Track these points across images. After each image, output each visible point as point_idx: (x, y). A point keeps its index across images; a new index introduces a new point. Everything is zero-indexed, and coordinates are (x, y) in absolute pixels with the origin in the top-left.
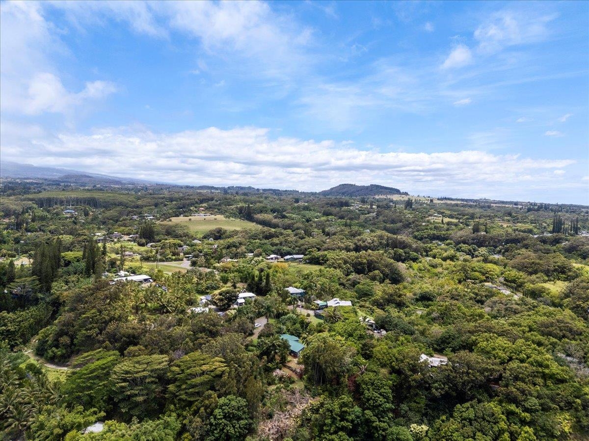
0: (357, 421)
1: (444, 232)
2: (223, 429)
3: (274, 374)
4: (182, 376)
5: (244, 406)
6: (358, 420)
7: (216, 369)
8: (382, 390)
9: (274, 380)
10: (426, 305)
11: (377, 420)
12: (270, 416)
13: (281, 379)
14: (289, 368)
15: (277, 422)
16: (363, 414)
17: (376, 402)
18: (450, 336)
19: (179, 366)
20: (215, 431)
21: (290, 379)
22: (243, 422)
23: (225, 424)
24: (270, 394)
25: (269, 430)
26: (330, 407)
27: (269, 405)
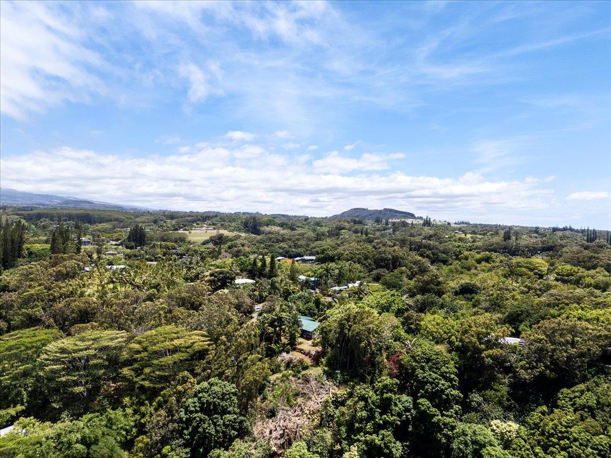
0: (407, 416)
1: (470, 244)
2: (198, 427)
3: (279, 359)
4: (144, 354)
5: (232, 393)
6: (407, 414)
7: (194, 343)
8: (444, 369)
9: (279, 366)
10: (468, 298)
11: (438, 412)
12: (272, 414)
13: (288, 365)
14: (301, 351)
15: (282, 421)
16: (416, 405)
17: (437, 386)
18: (522, 311)
19: (140, 343)
20: (185, 432)
21: (302, 364)
22: (229, 417)
23: (201, 420)
24: (273, 384)
25: (271, 433)
26: (364, 392)
27: (270, 398)
